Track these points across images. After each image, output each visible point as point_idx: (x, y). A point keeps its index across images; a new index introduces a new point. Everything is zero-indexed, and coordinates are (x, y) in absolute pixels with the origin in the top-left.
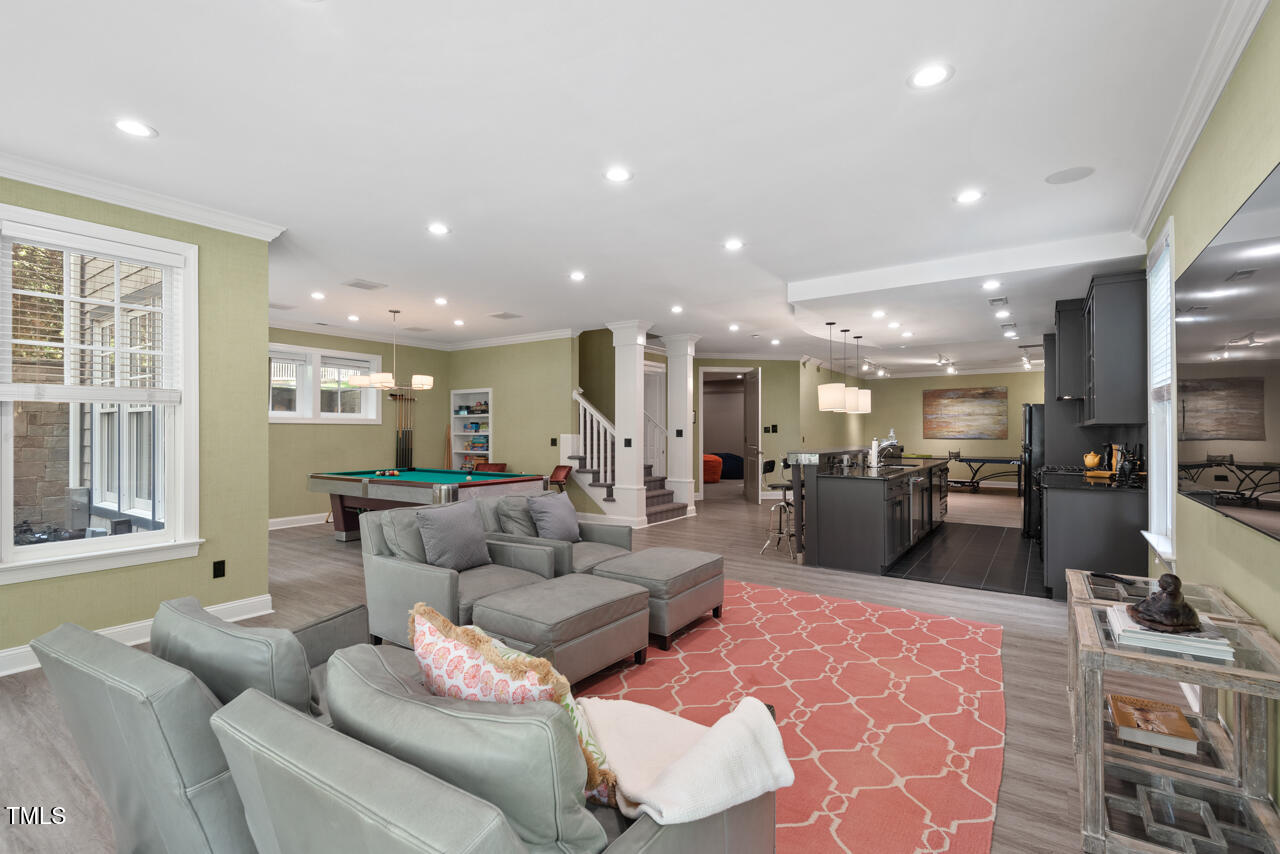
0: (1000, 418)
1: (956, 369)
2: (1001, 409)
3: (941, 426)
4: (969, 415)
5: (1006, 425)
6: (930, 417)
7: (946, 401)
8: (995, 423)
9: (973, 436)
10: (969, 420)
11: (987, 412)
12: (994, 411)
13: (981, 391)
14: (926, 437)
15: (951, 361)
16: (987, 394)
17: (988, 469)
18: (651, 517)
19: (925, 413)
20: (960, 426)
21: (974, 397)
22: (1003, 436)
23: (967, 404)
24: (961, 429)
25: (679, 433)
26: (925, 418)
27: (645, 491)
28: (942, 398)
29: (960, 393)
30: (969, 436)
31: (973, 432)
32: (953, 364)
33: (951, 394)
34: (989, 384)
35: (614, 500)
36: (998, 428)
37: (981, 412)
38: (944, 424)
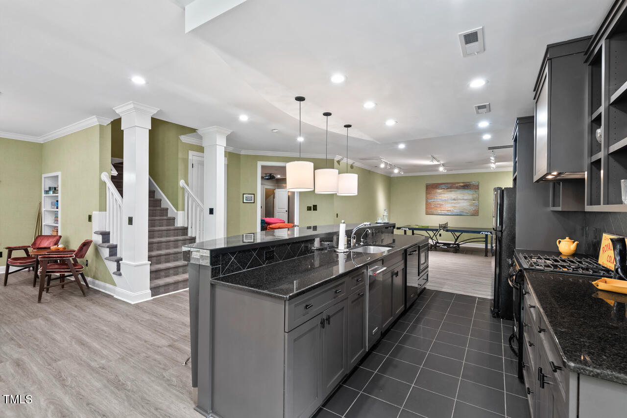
0: (474, 201)
1: (445, 169)
2: (475, 196)
3: (437, 207)
4: (454, 200)
5: (478, 206)
6: (430, 201)
7: (439, 191)
8: (471, 205)
9: (457, 214)
10: (455, 203)
11: (465, 198)
12: (470, 197)
13: (462, 184)
14: (427, 213)
15: (442, 162)
16: (466, 186)
17: (465, 236)
18: (155, 290)
19: (427, 199)
20: (448, 207)
21: (457, 188)
22: (476, 213)
23: (453, 192)
24: (449, 209)
25: (211, 211)
26: (427, 202)
27: (149, 266)
28: (437, 189)
29: (449, 185)
30: (454, 214)
31: (456, 211)
32: (443, 165)
33: (443, 186)
34: (467, 180)
35: (120, 275)
36: (473, 208)
37: (462, 198)
38: (439, 206)
